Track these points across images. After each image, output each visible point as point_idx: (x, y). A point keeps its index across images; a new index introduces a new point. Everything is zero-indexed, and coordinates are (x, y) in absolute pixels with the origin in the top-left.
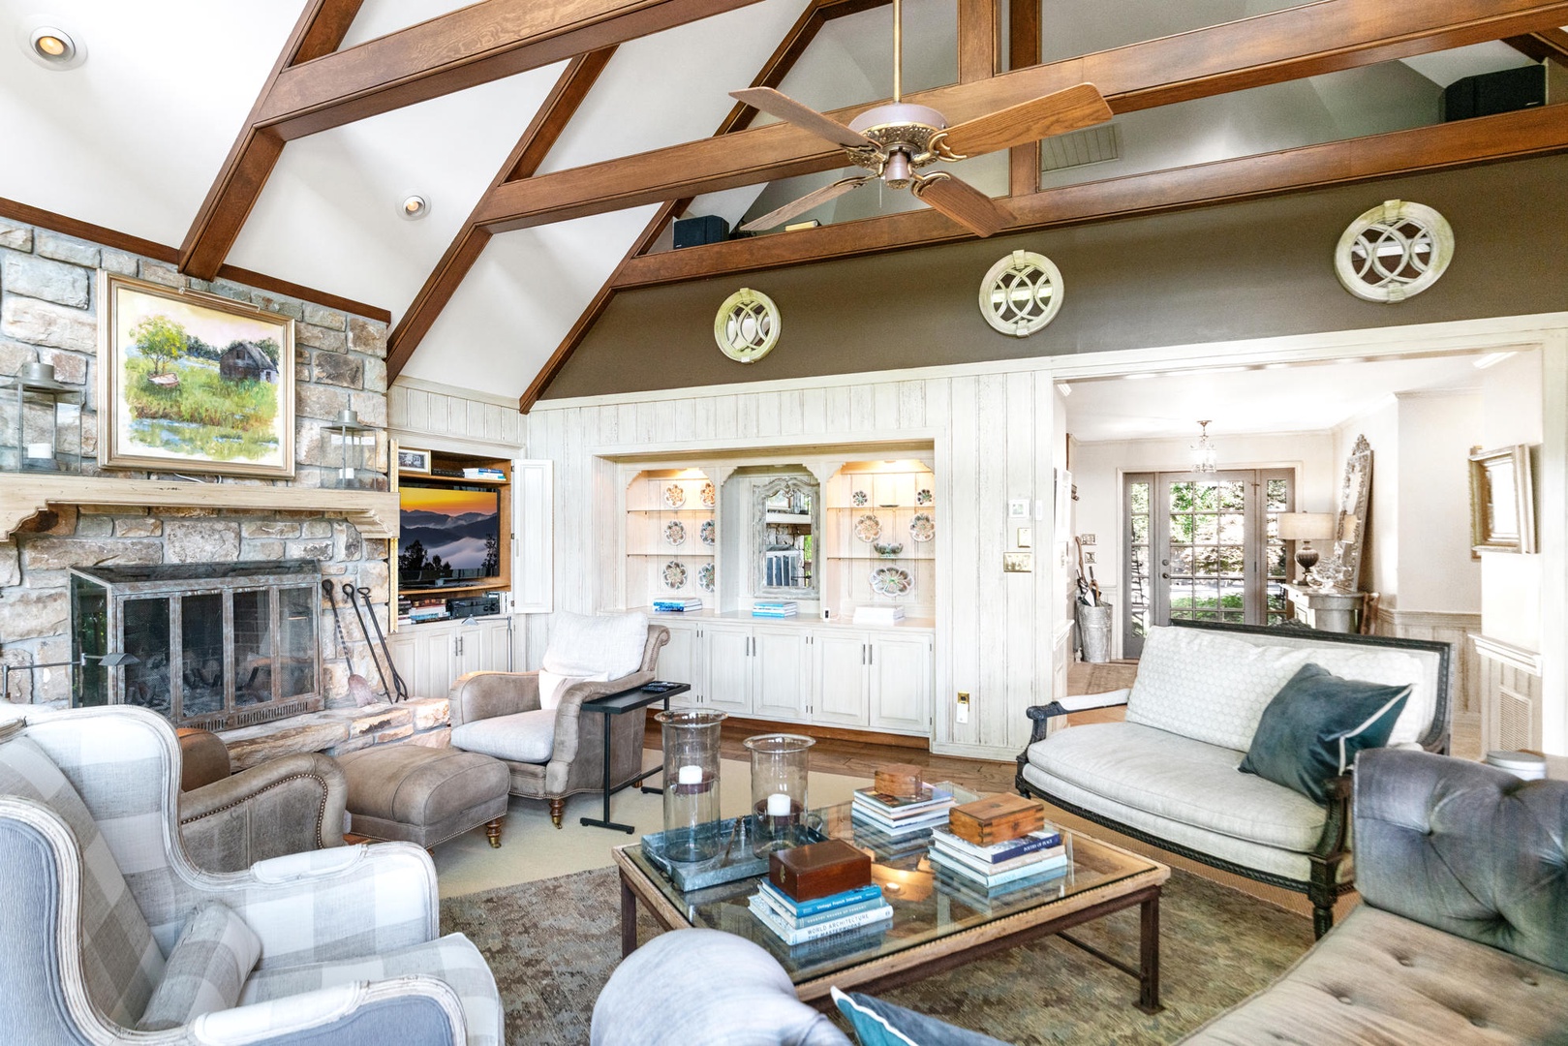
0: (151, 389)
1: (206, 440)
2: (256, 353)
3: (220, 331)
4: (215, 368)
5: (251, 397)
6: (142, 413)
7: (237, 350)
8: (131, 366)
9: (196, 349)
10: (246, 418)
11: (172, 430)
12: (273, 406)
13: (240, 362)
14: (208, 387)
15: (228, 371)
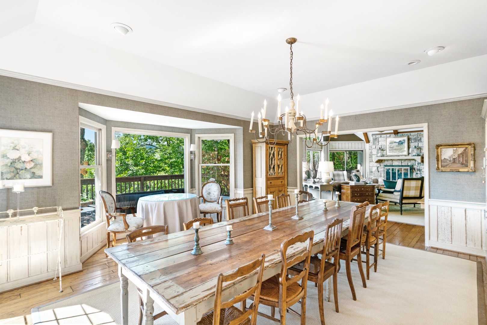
0: (390, 147)
1: (396, 152)
2: (402, 141)
3: (398, 140)
4: (397, 144)
5: (401, 146)
6: (389, 150)
7: (400, 141)
8: (388, 146)
9: (395, 142)
10: (401, 149)
11: (393, 151)
12: (405, 147)
13: (400, 143)
14: (397, 146)
15: (399, 144)
